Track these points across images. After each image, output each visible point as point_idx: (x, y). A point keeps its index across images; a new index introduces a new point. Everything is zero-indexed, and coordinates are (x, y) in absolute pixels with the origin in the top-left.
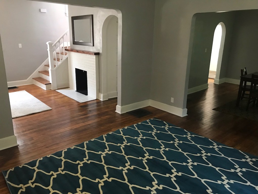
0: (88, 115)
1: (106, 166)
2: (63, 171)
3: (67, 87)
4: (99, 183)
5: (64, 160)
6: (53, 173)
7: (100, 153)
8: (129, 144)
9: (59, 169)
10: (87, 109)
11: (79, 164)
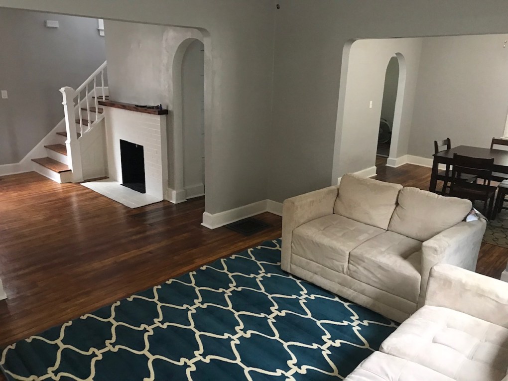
0: (148, 233)
1: (198, 334)
2: (114, 345)
3: (104, 176)
4: (186, 366)
5: (115, 324)
6: (96, 350)
7: (185, 307)
8: (240, 289)
9: (107, 342)
10: (145, 220)
11: (145, 331)
